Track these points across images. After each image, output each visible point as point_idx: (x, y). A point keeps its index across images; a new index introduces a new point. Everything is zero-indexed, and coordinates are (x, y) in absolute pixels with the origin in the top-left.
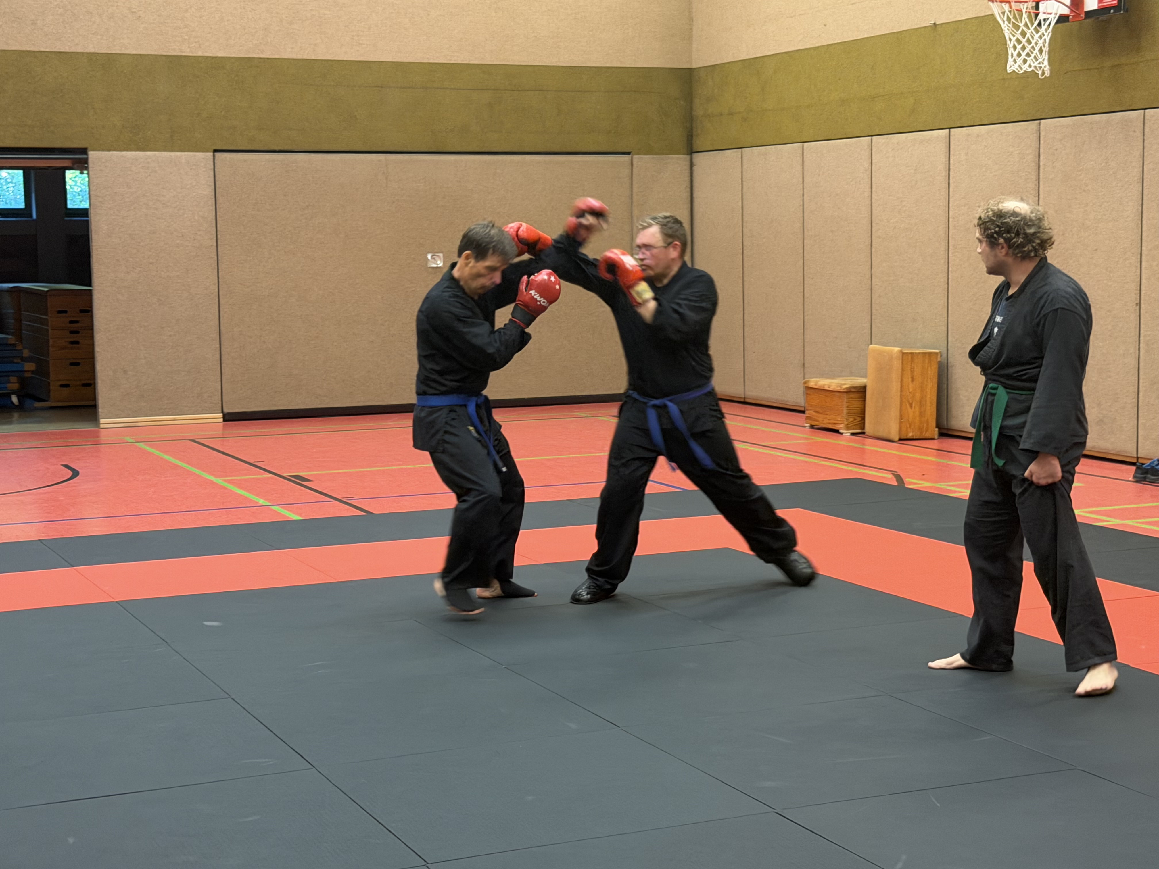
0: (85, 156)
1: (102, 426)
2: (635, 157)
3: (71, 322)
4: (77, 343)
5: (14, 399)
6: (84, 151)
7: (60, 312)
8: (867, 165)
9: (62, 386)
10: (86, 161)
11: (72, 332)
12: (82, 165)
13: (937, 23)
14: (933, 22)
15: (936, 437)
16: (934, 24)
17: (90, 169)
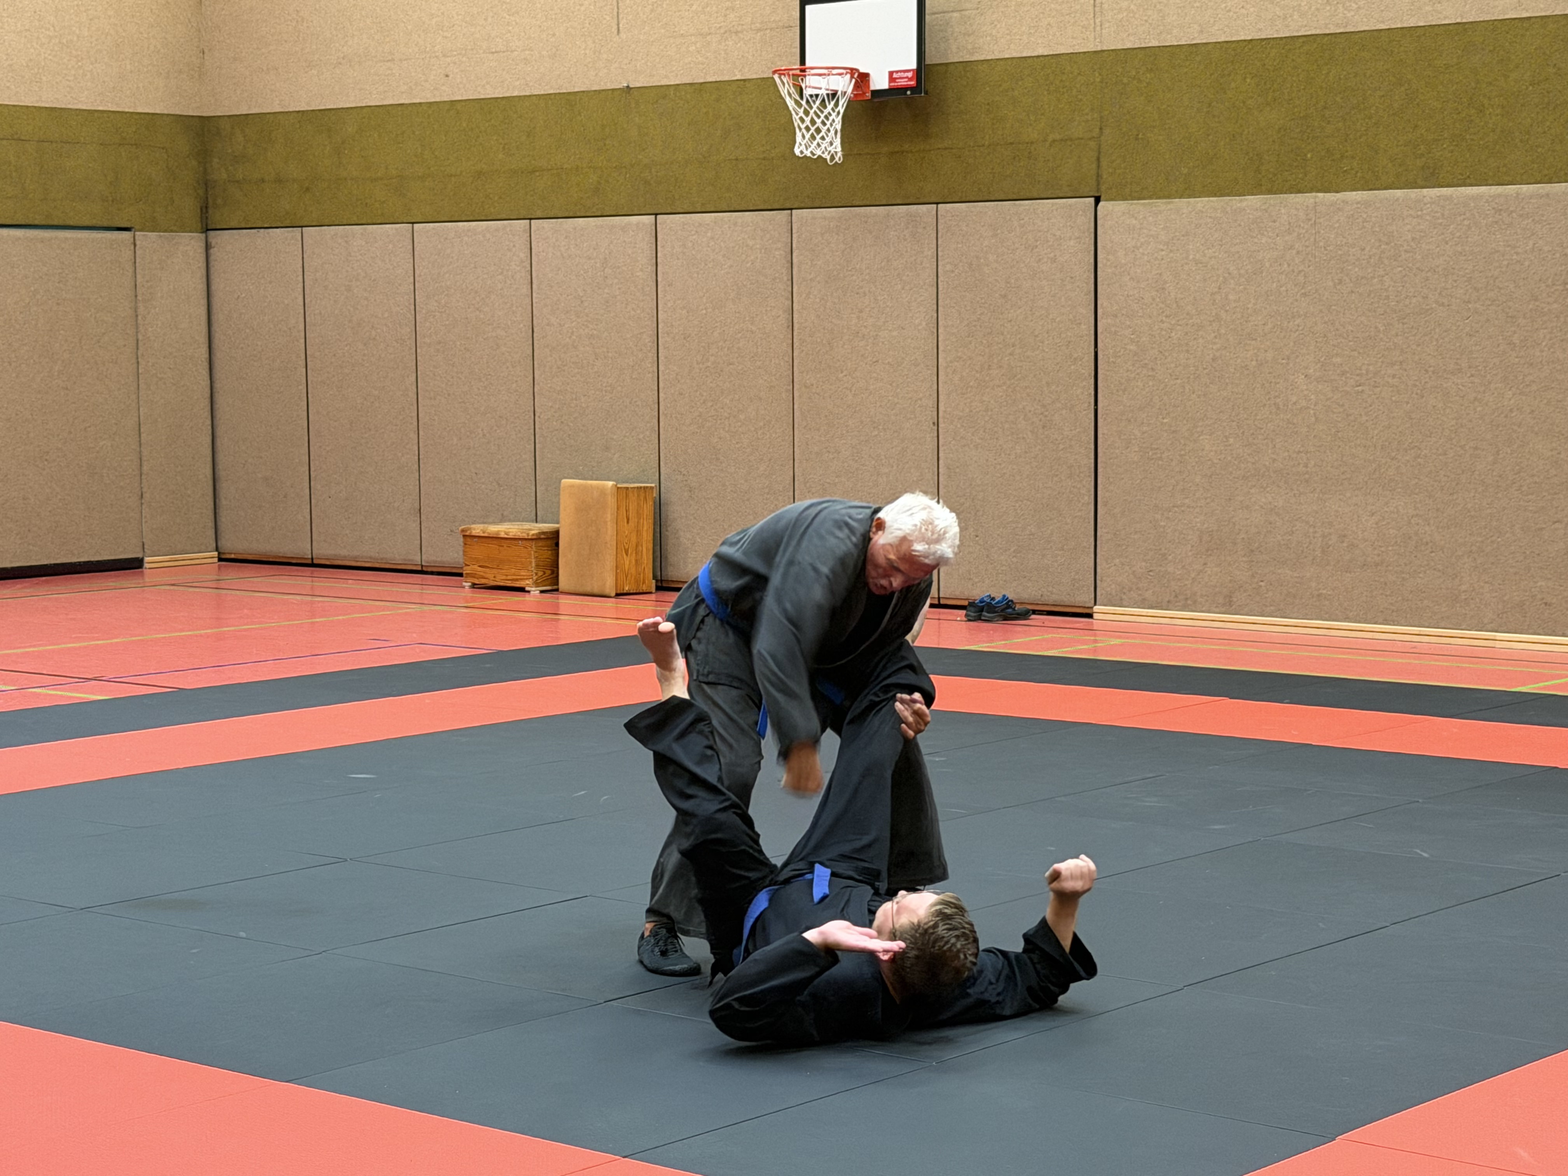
2: (137, 233)
8: (523, 255)
13: (631, 86)
14: (626, 85)
15: (654, 590)
16: (628, 87)
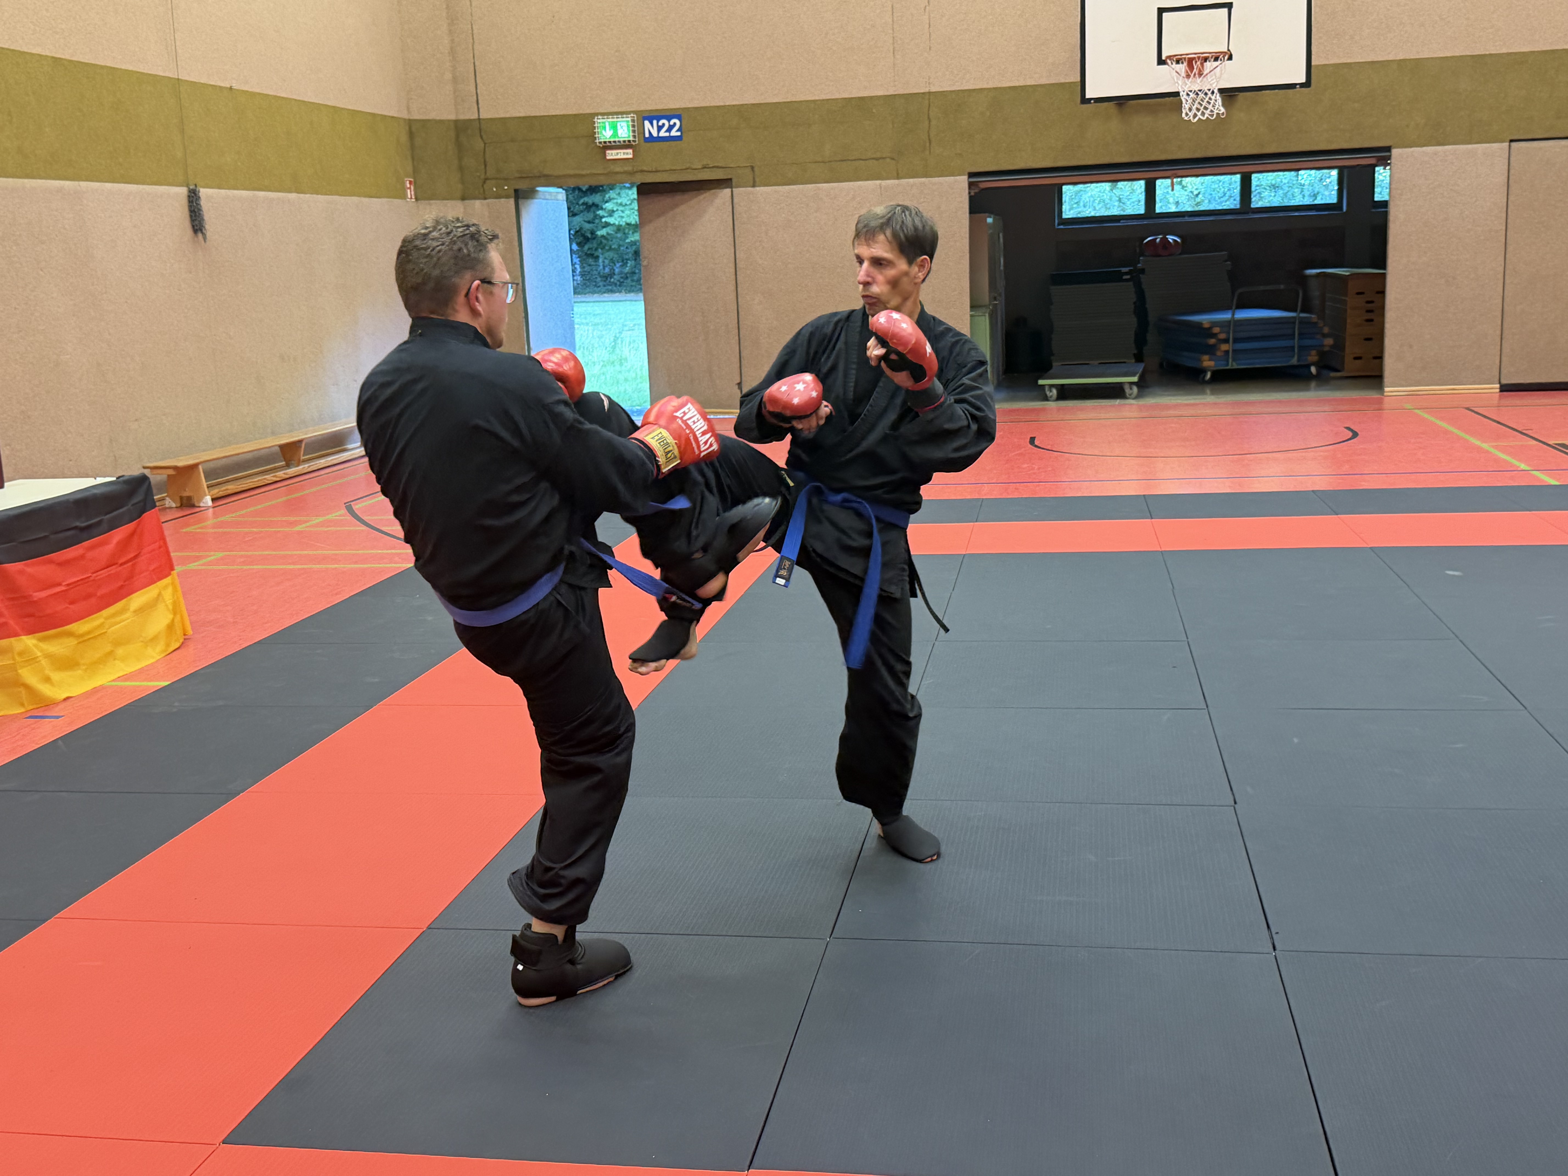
0: (1387, 154)
1: (1385, 394)
3: (1368, 302)
4: (1372, 320)
5: (1313, 370)
6: (1388, 149)
7: (1358, 294)
9: (1355, 358)
10: (1389, 158)
11: (1368, 311)
12: (1385, 161)
17: (1392, 165)
